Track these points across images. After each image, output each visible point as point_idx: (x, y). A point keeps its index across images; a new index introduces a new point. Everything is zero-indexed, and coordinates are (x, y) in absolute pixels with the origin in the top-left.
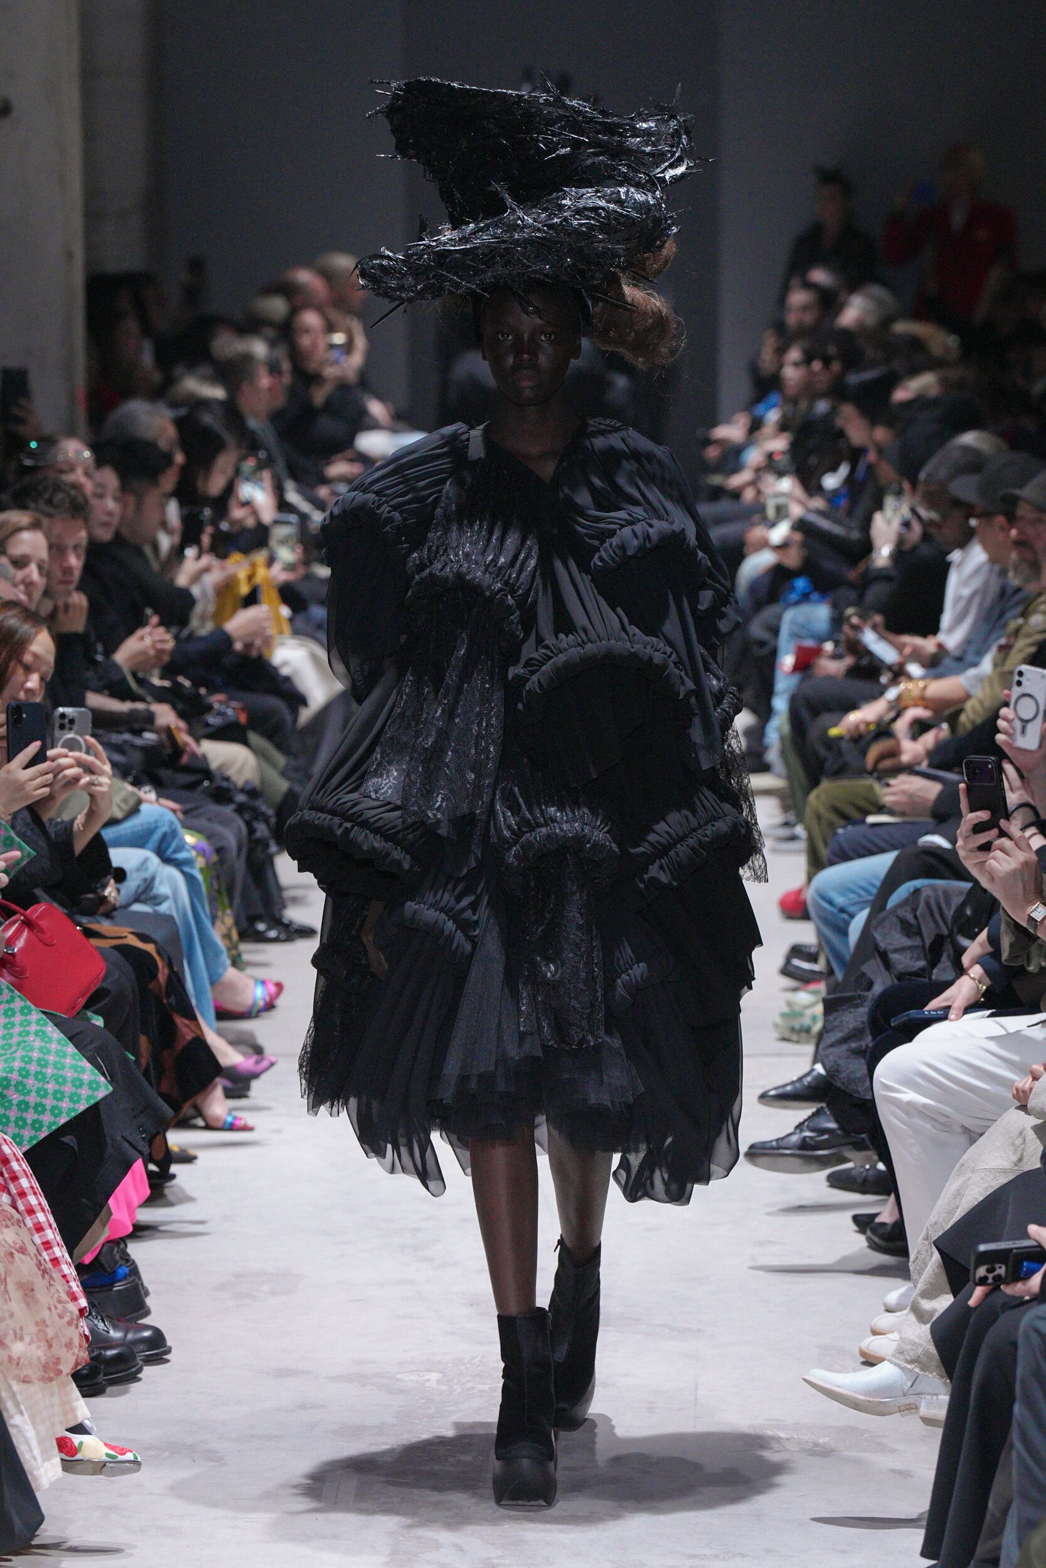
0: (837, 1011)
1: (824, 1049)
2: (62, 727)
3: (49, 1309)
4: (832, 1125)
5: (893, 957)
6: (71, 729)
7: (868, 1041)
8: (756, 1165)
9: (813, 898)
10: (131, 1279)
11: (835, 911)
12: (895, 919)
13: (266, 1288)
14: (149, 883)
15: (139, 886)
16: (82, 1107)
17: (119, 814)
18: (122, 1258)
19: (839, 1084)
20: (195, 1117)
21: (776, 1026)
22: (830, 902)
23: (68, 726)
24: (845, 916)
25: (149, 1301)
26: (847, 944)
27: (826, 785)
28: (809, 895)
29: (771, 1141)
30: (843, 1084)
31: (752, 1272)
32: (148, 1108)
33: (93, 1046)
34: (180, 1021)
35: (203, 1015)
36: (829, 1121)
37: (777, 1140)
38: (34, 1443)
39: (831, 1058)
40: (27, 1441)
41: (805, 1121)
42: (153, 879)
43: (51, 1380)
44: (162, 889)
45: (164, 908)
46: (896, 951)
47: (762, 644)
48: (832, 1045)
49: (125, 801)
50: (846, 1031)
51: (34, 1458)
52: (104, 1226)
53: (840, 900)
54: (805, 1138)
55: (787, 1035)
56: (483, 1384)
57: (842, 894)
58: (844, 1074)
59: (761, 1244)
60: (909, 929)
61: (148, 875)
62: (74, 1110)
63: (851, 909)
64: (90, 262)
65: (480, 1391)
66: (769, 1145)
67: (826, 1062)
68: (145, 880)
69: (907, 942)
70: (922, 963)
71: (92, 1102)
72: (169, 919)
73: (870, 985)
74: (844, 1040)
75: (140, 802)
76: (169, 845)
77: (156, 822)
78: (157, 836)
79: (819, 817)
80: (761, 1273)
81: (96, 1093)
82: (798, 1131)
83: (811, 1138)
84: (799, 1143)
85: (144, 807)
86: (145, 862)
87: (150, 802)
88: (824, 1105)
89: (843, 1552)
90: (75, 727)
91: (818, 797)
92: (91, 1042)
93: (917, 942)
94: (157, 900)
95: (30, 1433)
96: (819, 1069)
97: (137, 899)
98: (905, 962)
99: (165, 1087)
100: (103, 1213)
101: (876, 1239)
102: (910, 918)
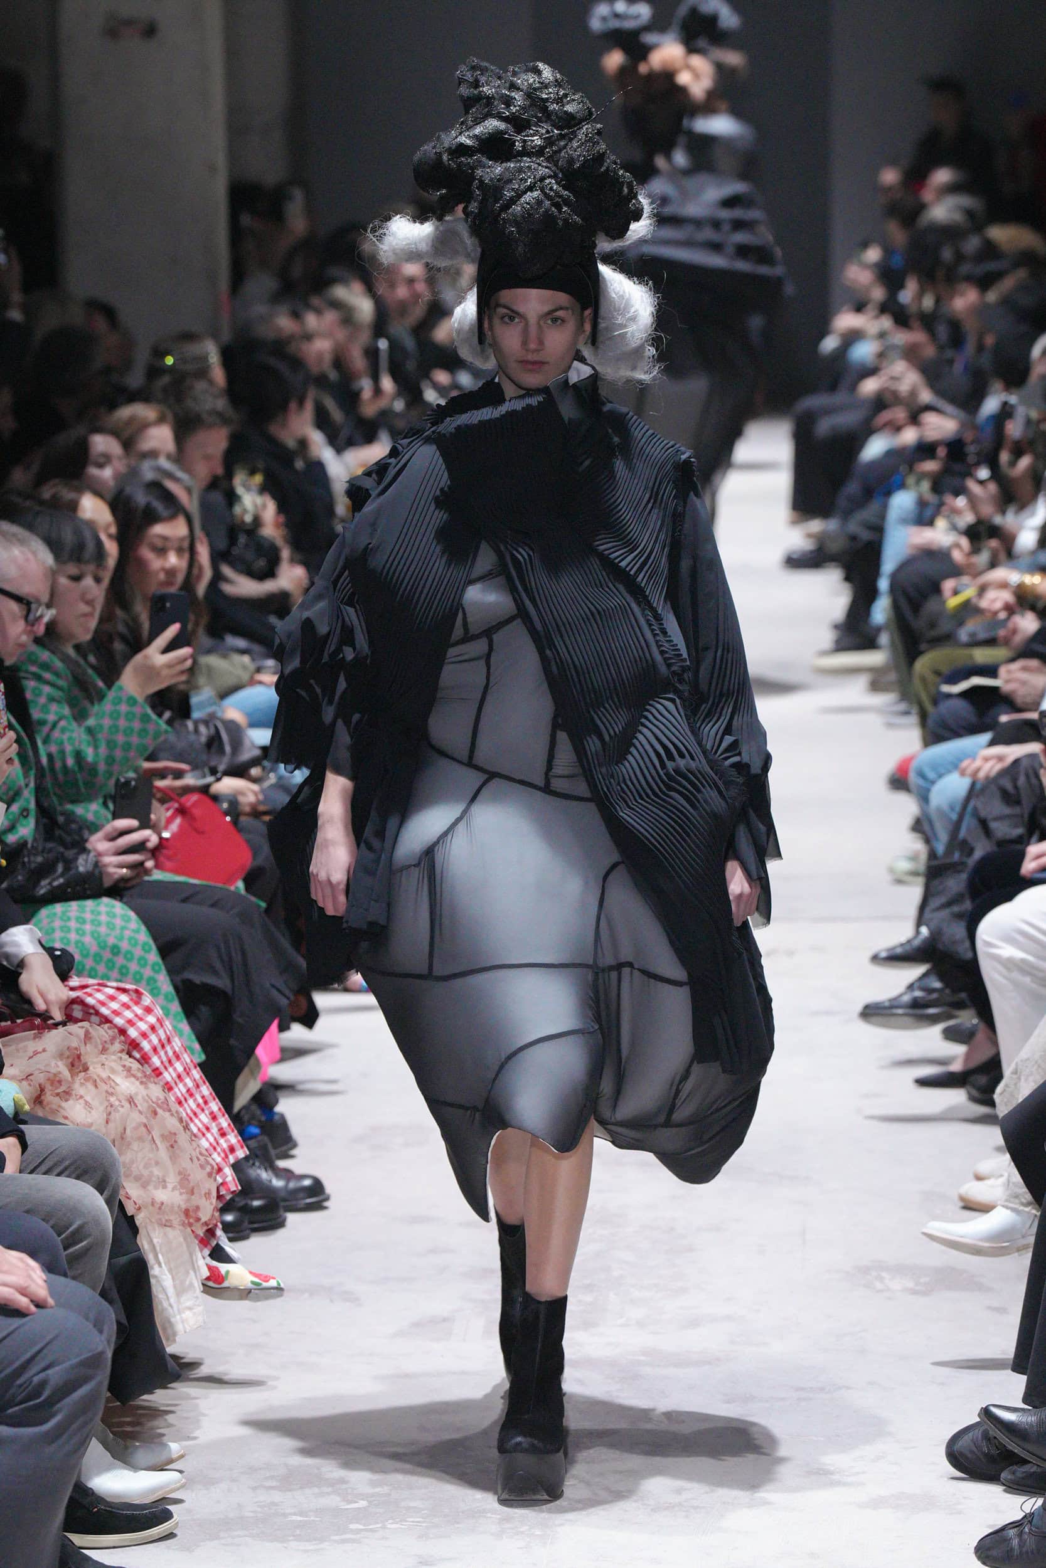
0: (939, 877)
1: (928, 914)
3: (192, 1160)
5: (993, 825)
7: (968, 905)
8: (871, 1024)
19: (942, 945)
29: (884, 1002)
30: (944, 943)
36: (937, 981)
37: (889, 1000)
39: (935, 921)
40: (164, 1290)
41: (916, 981)
46: (996, 819)
50: (949, 896)
51: (171, 1306)
54: (916, 998)
58: (946, 937)
59: (867, 1096)
60: (1010, 798)
66: (884, 1005)
67: (929, 925)
69: (1007, 811)
70: (1019, 831)
73: (971, 851)
74: (949, 904)
82: (909, 991)
83: (921, 998)
84: (911, 1002)
88: (932, 967)
89: (943, 1384)
91: (922, 666)
93: (1017, 810)
95: (168, 1282)
96: (923, 931)
98: (1004, 830)
101: (975, 1093)
102: (1009, 786)
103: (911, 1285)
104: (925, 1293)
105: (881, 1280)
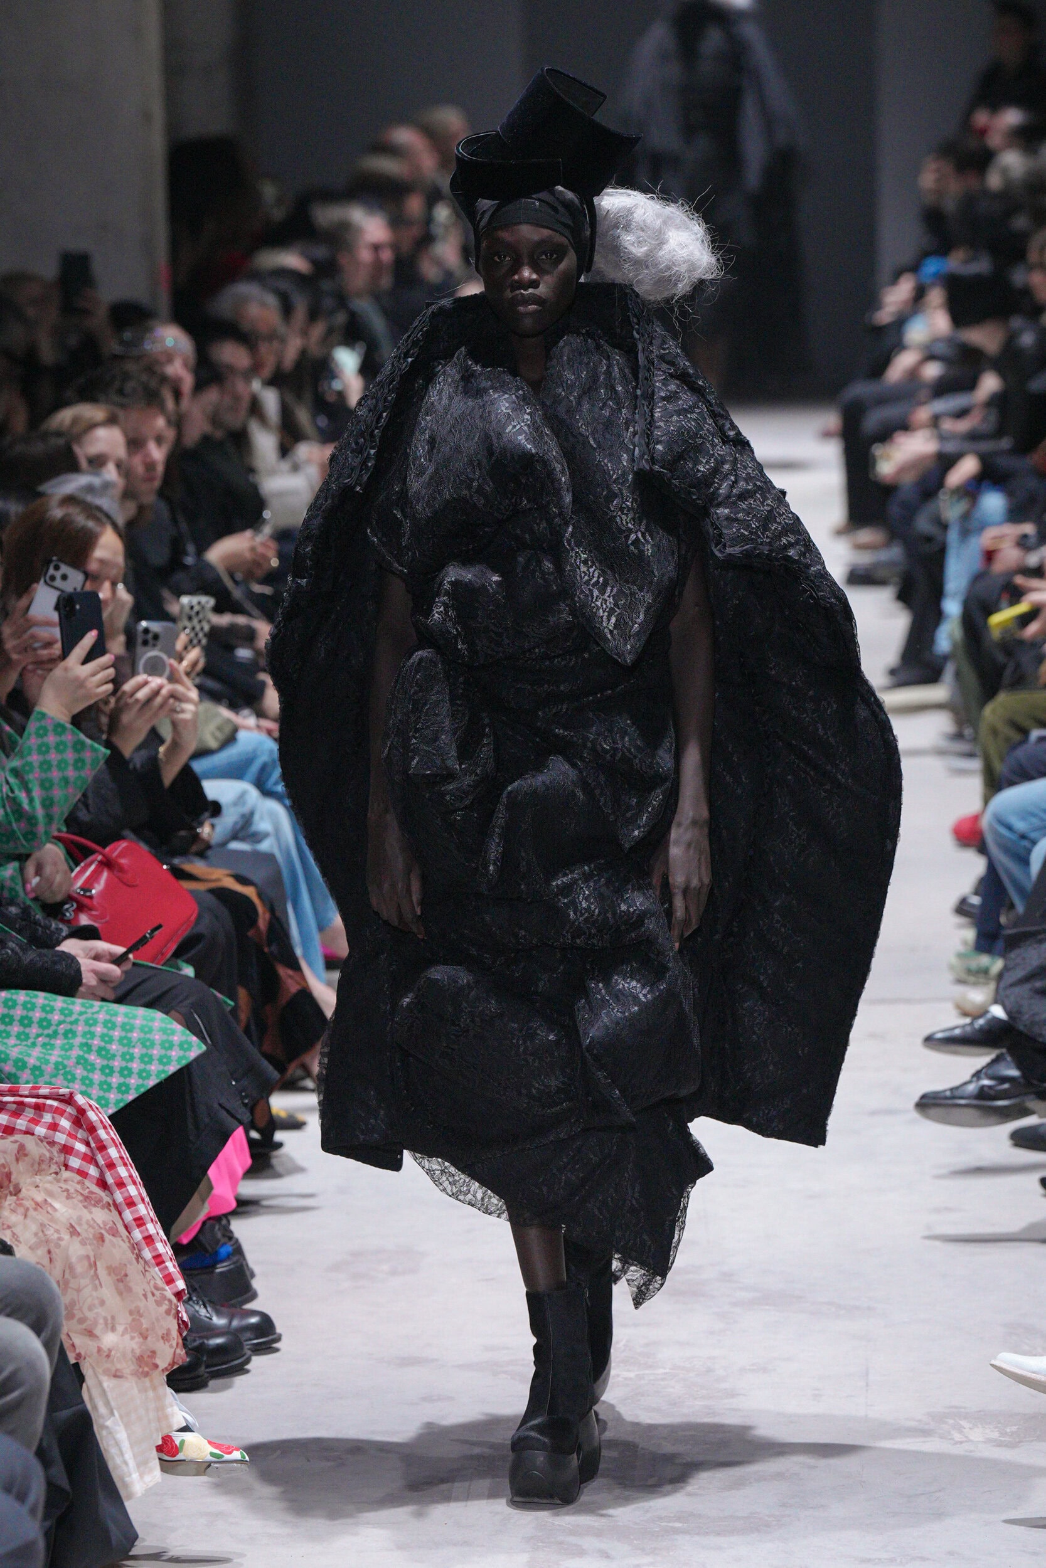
0: (1019, 947)
1: (1006, 988)
2: (145, 643)
3: (145, 1296)
4: (1014, 1072)
6: (154, 645)
8: (928, 1117)
9: (991, 826)
10: (235, 1259)
11: (1013, 837)
13: (385, 1267)
14: (247, 819)
15: (236, 823)
16: (172, 1069)
17: (213, 744)
18: (224, 1236)
19: (1021, 1028)
20: (303, 1078)
21: (951, 968)
22: (1009, 828)
23: (151, 642)
24: (1025, 843)
25: (256, 1284)
26: (1028, 874)
27: (1002, 697)
28: (985, 823)
29: (945, 1091)
30: (1025, 1026)
31: (928, 1242)
32: (252, 1070)
33: (188, 1001)
34: (283, 972)
35: (310, 965)
36: (1009, 1068)
37: (952, 1090)
38: (126, 1445)
39: (1012, 998)
40: (117, 1444)
41: (983, 1068)
42: (252, 814)
43: (146, 1374)
44: (262, 825)
45: (265, 846)
47: (929, 539)
48: (1011, 985)
49: (219, 728)
50: (1029, 969)
51: (126, 1463)
52: (203, 1201)
53: (1020, 826)
54: (983, 1087)
55: (964, 976)
56: (629, 1371)
57: (1023, 819)
58: (1027, 1016)
59: (938, 1210)
61: (245, 809)
62: (164, 1071)
63: (1033, 835)
64: (172, 126)
65: (626, 1379)
66: (942, 1095)
67: (1007, 1003)
68: (243, 816)
71: (184, 1063)
72: (269, 857)
75: (235, 730)
76: (270, 775)
77: (255, 751)
78: (255, 768)
79: (994, 732)
80: (937, 1243)
81: (187, 1053)
82: (975, 1079)
83: (990, 1087)
84: (976, 1092)
85: (242, 735)
86: (242, 796)
87: (248, 728)
88: (1004, 1050)
89: (1035, 1554)
90: (160, 644)
91: (994, 711)
92: (187, 997)
94: (257, 838)
95: (122, 1435)
96: (998, 1011)
97: (235, 837)
99: (267, 1047)
100: (203, 1186)
103: (995, 1435)
105: (960, 1429)
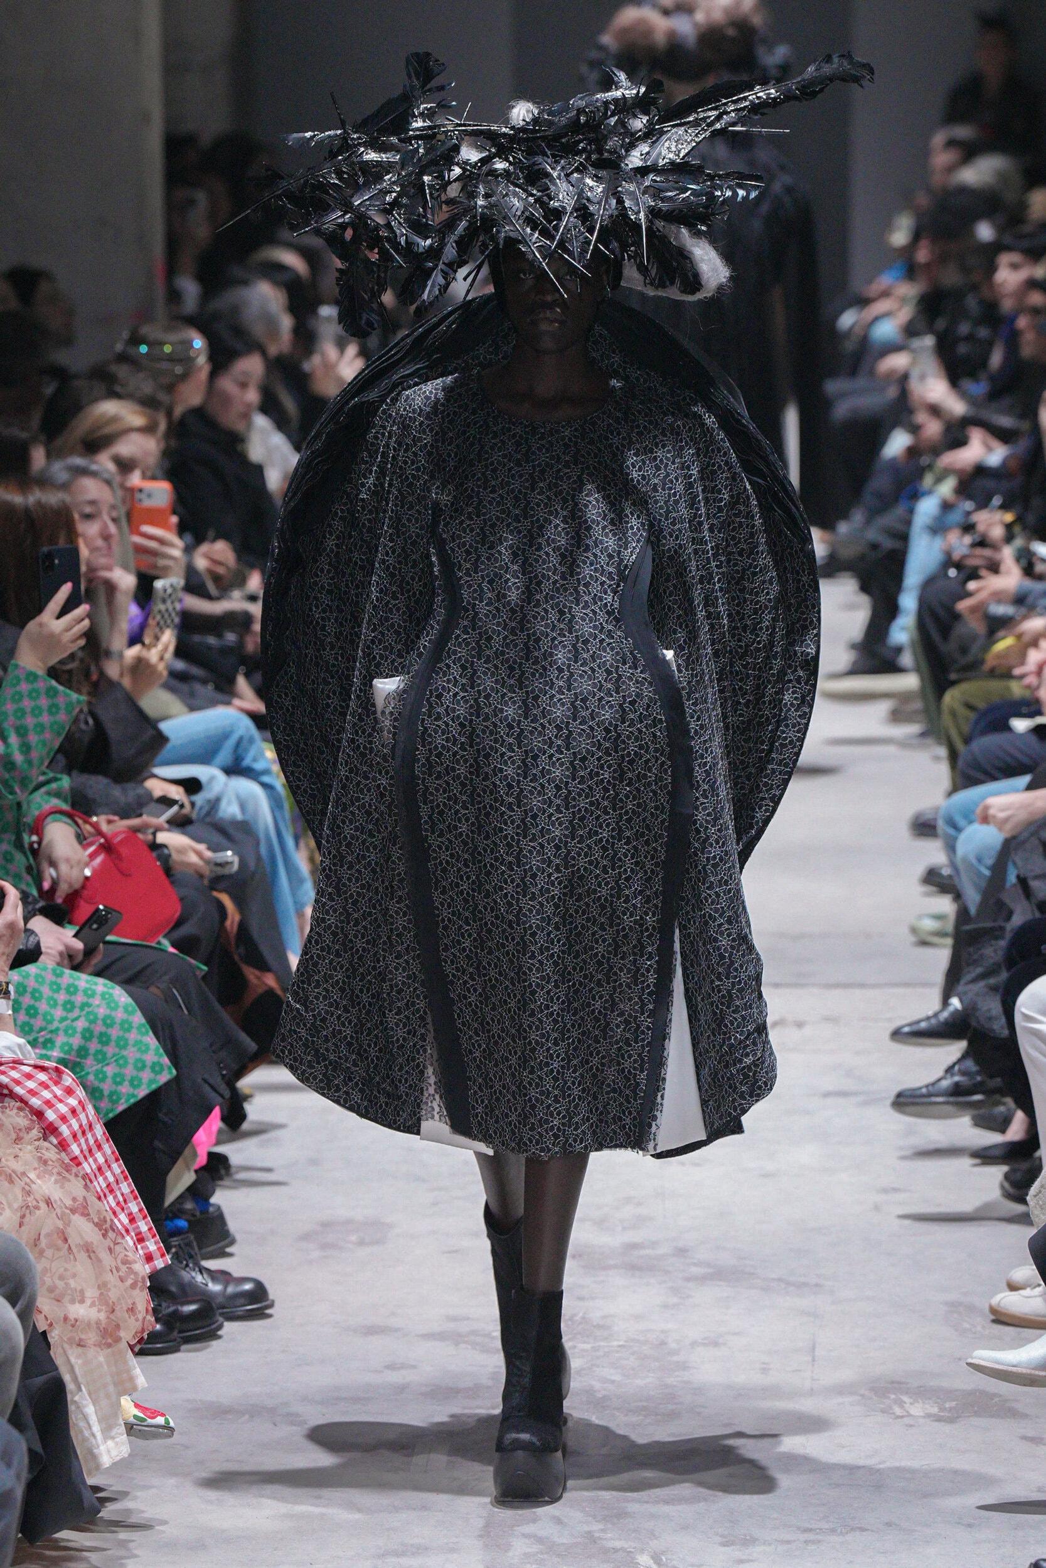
0: (977, 942)
1: (965, 985)
3: (111, 1271)
5: (1035, 884)
8: (905, 1114)
12: (1037, 842)
13: (353, 1238)
19: (975, 1024)
29: (920, 1088)
30: (980, 1022)
33: (167, 977)
37: (927, 1086)
38: (93, 1420)
39: (968, 996)
41: (955, 1063)
42: (221, 794)
43: (109, 1345)
46: (1037, 877)
48: (970, 982)
50: (986, 965)
51: (94, 1436)
54: (955, 1083)
58: (980, 1013)
59: (888, 1191)
62: (134, 1096)
66: (918, 1092)
67: (962, 996)
73: (1010, 914)
76: (246, 754)
78: (232, 740)
82: (948, 1074)
83: (961, 1083)
84: (950, 1088)
88: (969, 1046)
91: (951, 698)
92: (166, 973)
95: (93, 1410)
96: (956, 1003)
101: (1009, 1187)
103: (935, 1410)
104: (951, 1420)
105: (901, 1404)
